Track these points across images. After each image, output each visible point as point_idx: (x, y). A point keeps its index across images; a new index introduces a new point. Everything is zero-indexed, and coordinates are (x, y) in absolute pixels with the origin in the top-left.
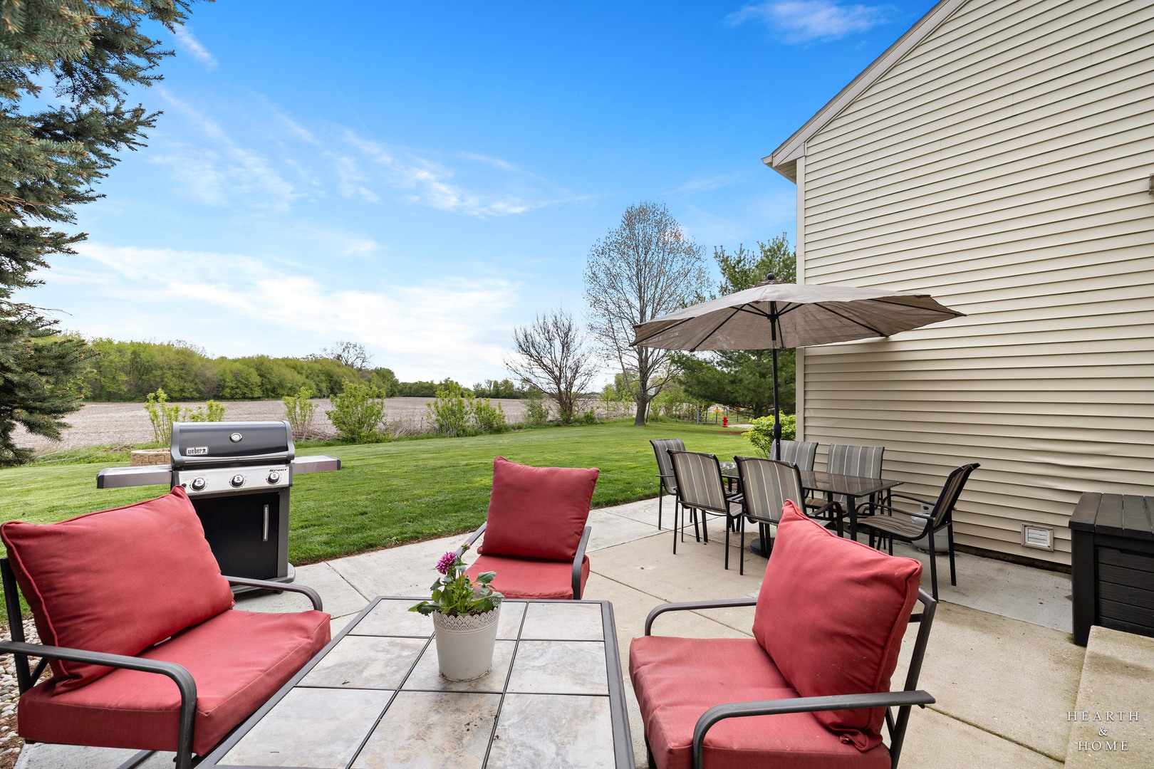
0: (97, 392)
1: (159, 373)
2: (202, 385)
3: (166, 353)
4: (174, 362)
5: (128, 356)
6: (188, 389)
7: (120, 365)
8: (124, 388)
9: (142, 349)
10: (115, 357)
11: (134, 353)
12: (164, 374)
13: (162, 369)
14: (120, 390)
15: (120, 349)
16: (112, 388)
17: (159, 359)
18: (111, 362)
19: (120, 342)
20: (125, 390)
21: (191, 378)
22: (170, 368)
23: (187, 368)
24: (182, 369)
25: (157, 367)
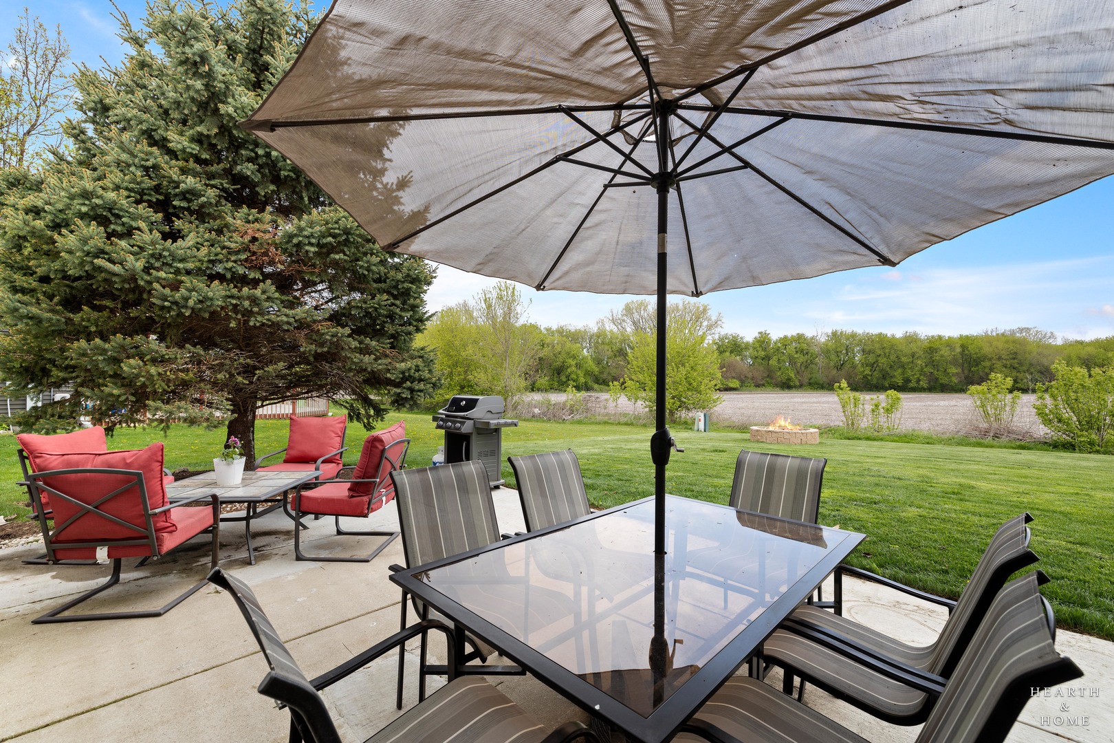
0: (932, 384)
1: (987, 364)
2: (1039, 374)
3: (994, 343)
4: (1003, 352)
5: (959, 350)
6: (1022, 380)
7: (949, 359)
8: (955, 380)
9: (970, 342)
10: (945, 352)
11: (963, 346)
12: (994, 364)
13: (990, 359)
14: (951, 381)
15: (949, 343)
16: (944, 380)
17: (987, 350)
18: (942, 356)
19: (949, 337)
20: (956, 381)
21: (1025, 368)
22: (1000, 358)
23: (1019, 357)
24: (1014, 359)
25: (985, 358)
